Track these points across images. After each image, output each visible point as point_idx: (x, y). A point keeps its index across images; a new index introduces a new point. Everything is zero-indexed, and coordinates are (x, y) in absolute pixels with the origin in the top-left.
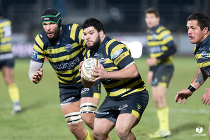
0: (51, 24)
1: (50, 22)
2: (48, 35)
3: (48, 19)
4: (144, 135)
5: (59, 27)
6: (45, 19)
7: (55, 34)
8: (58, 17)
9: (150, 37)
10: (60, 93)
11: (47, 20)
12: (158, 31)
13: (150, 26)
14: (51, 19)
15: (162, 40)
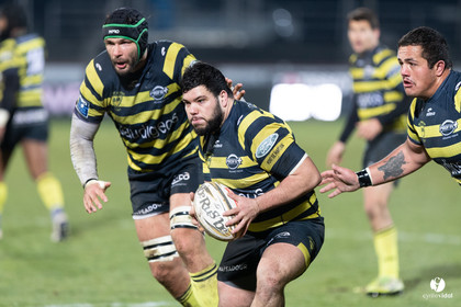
0: (122, 42)
1: (121, 38)
2: (117, 67)
3: (116, 31)
4: (344, 290)
5: (142, 51)
6: (110, 32)
7: (132, 65)
8: (139, 29)
9: (359, 73)
10: (132, 191)
11: (114, 34)
12: (377, 58)
13: (358, 49)
14: (124, 32)
15: (386, 79)
